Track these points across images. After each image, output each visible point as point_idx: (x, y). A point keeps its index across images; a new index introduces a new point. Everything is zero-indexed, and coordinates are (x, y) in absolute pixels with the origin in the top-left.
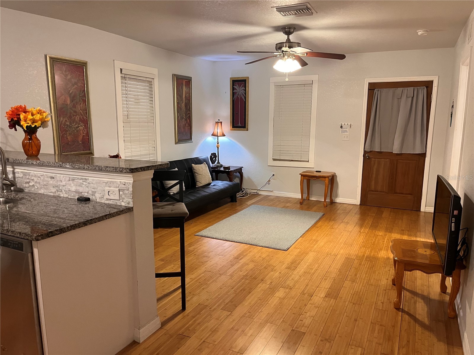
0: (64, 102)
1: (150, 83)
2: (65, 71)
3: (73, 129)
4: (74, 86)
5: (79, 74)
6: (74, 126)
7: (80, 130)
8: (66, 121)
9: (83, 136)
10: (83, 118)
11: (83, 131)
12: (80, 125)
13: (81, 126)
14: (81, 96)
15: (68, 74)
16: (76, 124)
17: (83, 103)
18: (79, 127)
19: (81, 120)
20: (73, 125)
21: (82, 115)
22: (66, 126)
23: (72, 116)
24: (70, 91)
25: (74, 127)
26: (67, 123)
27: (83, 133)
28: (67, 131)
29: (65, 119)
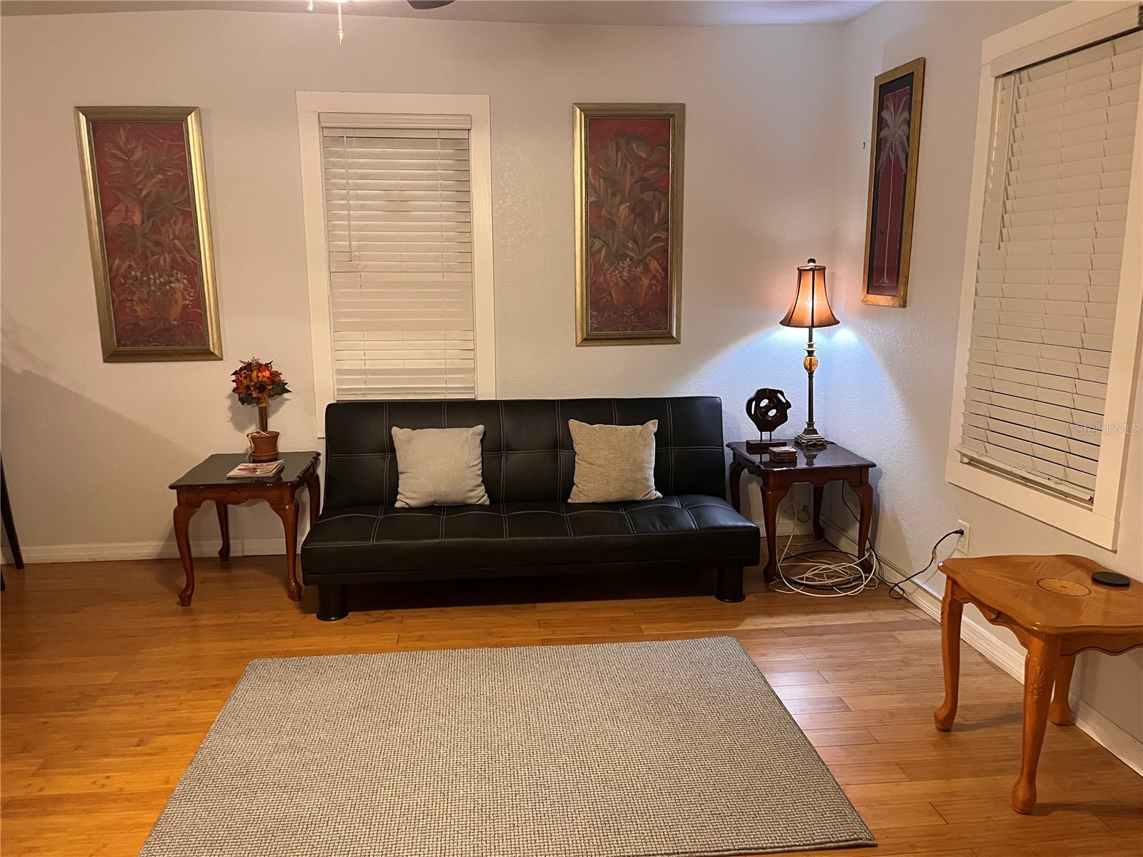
0: (124, 220)
1: (460, 146)
2: (127, 140)
3: (153, 288)
4: (154, 178)
5: (169, 146)
6: (155, 280)
7: (175, 292)
8: (130, 266)
9: (185, 307)
10: (183, 259)
11: (182, 293)
12: (172, 279)
13: (177, 280)
14: (175, 201)
15: (136, 147)
16: (160, 276)
17: (184, 222)
18: (171, 282)
19: (175, 265)
20: (152, 276)
21: (179, 251)
22: (130, 281)
23: (149, 254)
24: (141, 190)
25: (155, 282)
26: (133, 273)
27: (185, 299)
28: (134, 292)
29: (127, 263)
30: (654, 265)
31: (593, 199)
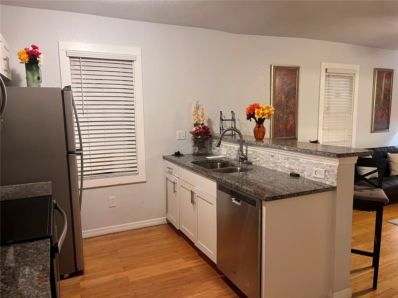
0: (280, 99)
1: (351, 79)
2: (283, 75)
3: (285, 119)
4: (288, 86)
5: (293, 77)
6: (285, 117)
7: (289, 120)
8: (280, 113)
9: (291, 125)
10: (292, 110)
11: (291, 121)
12: (289, 116)
13: (290, 117)
14: (292, 93)
15: (285, 78)
16: (286, 116)
17: (294, 99)
18: (289, 117)
19: (290, 113)
20: (285, 116)
21: (291, 108)
22: (280, 117)
23: (285, 109)
24: (285, 90)
25: (285, 118)
26: (280, 115)
27: (291, 123)
28: (280, 121)
29: (279, 112)
30: (387, 111)
31: (377, 93)
